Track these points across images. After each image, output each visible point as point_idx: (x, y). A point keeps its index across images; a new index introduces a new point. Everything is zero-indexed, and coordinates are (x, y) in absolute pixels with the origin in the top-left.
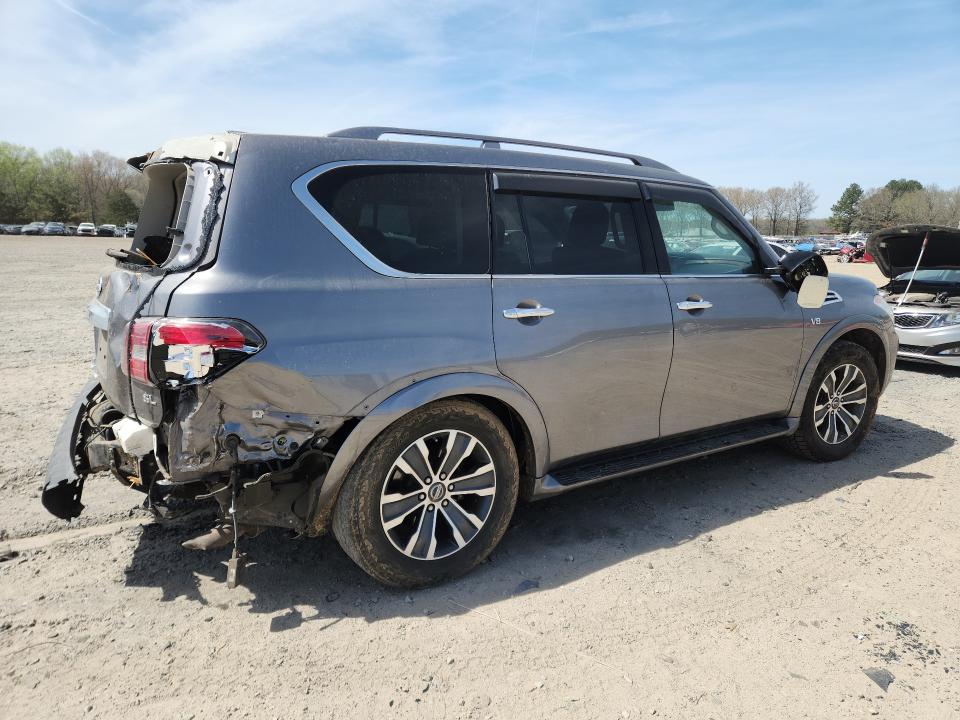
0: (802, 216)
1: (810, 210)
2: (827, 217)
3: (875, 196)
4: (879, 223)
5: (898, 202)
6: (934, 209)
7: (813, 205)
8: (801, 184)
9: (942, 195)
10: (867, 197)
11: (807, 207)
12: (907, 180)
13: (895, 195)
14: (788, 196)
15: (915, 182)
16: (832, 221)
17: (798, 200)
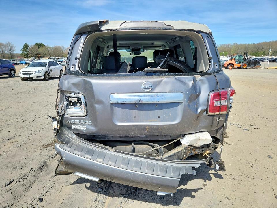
0: (12, 52)
1: (14, 50)
2: (20, 53)
3: (33, 47)
4: (36, 55)
5: (40, 49)
6: (50, 52)
7: (15, 49)
8: (9, 42)
9: (50, 48)
10: (30, 47)
11: (13, 50)
12: (40, 43)
13: (39, 47)
14: (5, 46)
15: (43, 44)
16: (22, 54)
17: (9, 47)
